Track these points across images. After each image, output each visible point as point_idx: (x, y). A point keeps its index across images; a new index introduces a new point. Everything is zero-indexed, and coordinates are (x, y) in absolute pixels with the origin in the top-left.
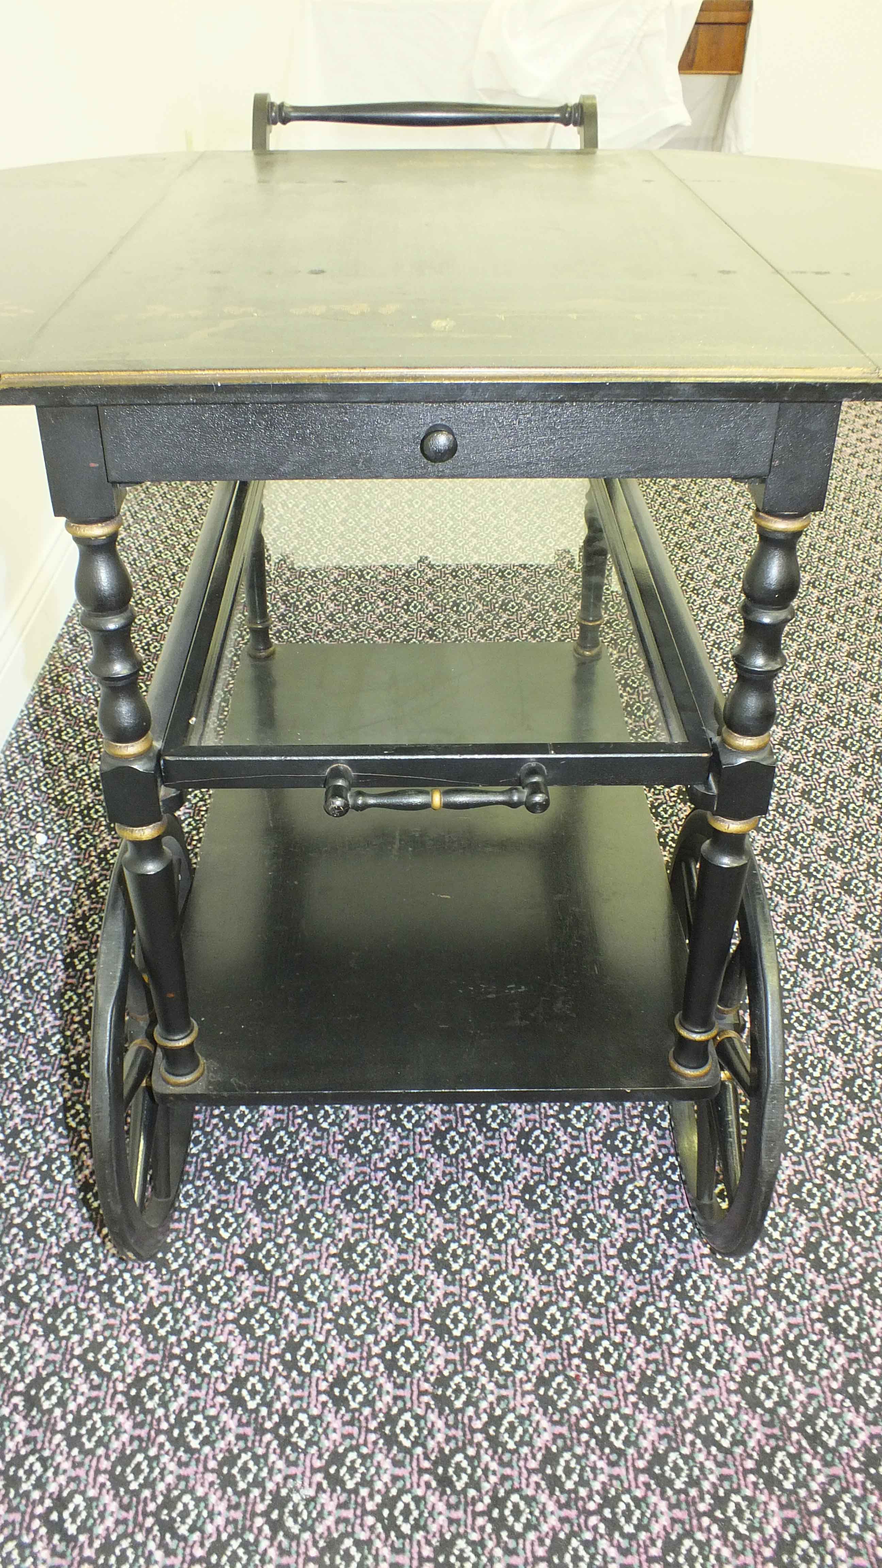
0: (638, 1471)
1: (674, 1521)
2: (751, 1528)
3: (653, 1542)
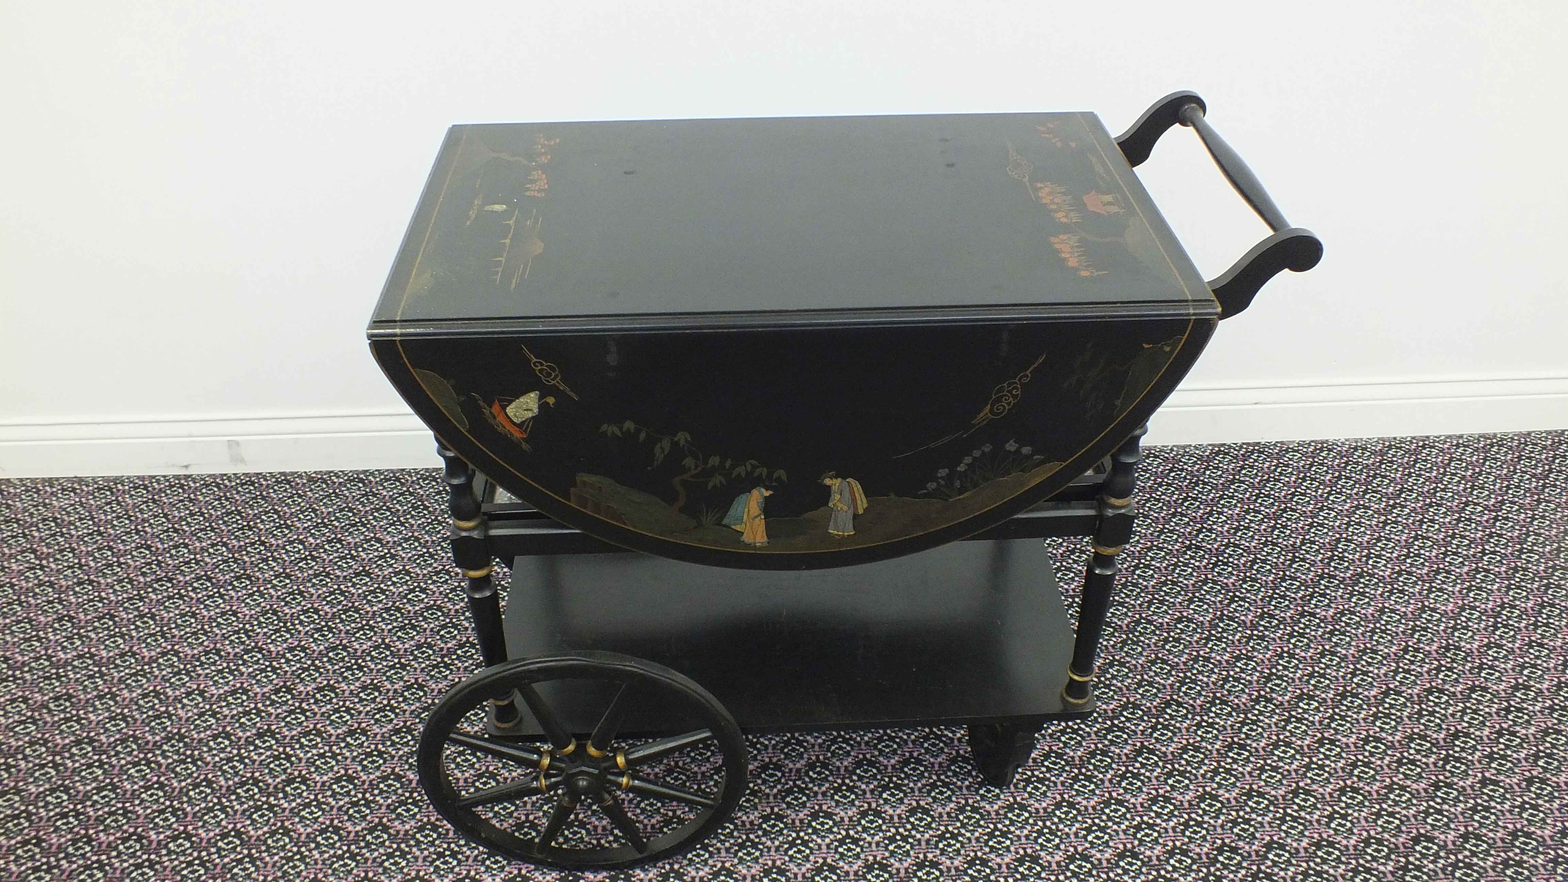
0: (381, 819)
1: (349, 833)
2: (335, 870)
3: (341, 822)
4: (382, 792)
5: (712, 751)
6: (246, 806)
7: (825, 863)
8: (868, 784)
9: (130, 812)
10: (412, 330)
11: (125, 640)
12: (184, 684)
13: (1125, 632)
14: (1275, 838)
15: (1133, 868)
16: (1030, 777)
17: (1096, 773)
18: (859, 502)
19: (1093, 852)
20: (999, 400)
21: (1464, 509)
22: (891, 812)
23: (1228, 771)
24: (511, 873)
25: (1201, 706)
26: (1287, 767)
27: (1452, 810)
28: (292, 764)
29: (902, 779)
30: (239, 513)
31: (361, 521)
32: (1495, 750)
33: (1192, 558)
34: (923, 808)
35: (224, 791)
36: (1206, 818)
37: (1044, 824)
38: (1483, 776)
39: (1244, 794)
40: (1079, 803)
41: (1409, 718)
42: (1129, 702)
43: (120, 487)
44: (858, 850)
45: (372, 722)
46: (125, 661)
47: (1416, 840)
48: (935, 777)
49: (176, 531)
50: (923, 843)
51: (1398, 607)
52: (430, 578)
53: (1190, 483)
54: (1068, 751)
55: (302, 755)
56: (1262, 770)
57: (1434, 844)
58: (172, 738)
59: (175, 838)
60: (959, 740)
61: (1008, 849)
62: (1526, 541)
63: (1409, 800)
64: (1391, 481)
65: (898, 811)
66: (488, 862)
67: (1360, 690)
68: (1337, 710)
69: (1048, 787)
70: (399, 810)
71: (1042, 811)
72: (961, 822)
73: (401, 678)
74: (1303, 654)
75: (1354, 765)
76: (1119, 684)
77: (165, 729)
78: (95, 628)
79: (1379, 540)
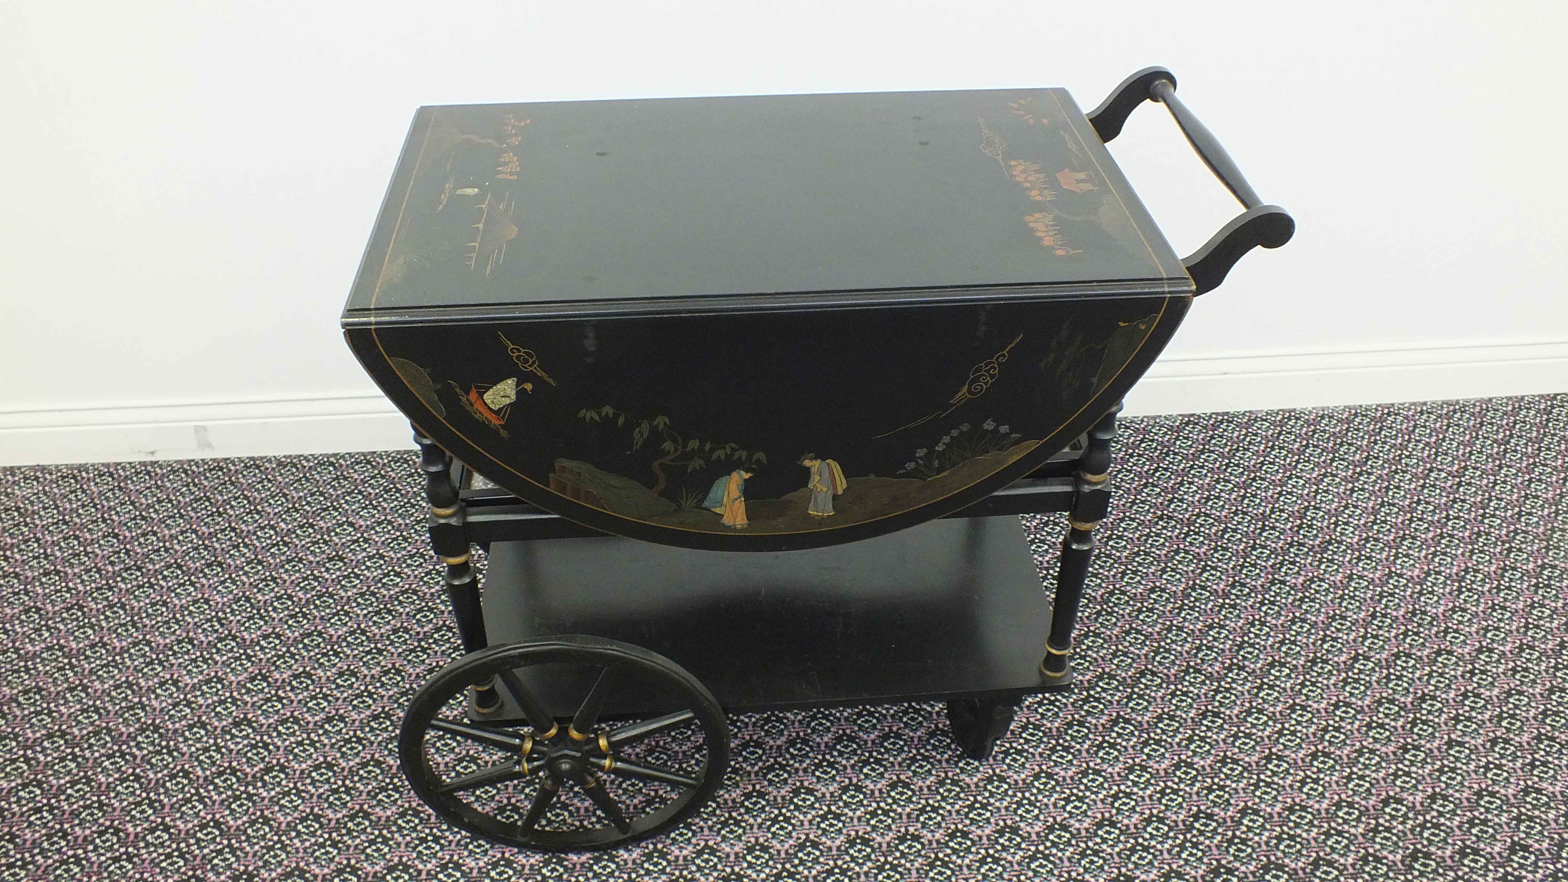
0: (362, 805)
1: (330, 820)
2: (317, 858)
3: (322, 810)
4: (361, 778)
5: (693, 730)
6: (224, 796)
7: (807, 839)
8: (848, 759)
9: (106, 805)
10: (387, 319)
11: (94, 631)
12: (157, 675)
13: (1099, 603)
14: (1250, 804)
15: (1112, 837)
16: (1008, 749)
17: (1073, 744)
18: (838, 483)
19: (1072, 822)
20: (976, 380)
21: (1428, 475)
22: (872, 786)
23: (1202, 739)
24: (494, 856)
25: (1175, 675)
26: (1260, 734)
27: (1420, 772)
28: (270, 752)
29: (882, 754)
30: (208, 499)
31: (332, 505)
32: (1461, 712)
33: (1164, 528)
34: (903, 782)
35: (201, 781)
36: (1182, 786)
37: (1023, 795)
38: (1449, 737)
39: (1219, 761)
40: (1057, 774)
41: (1378, 682)
42: (1104, 672)
43: (84, 474)
44: (840, 825)
45: (350, 708)
46: (96, 652)
47: (1386, 802)
48: (914, 751)
49: (144, 518)
50: (904, 817)
51: (1366, 573)
52: (405, 562)
53: (1161, 453)
54: (1045, 722)
55: (279, 743)
56: (1236, 737)
57: (1403, 805)
58: (147, 729)
59: (152, 831)
60: (938, 713)
61: (988, 821)
62: (1488, 506)
63: (1379, 763)
64: (1357, 449)
65: (879, 786)
66: (471, 847)
67: (1330, 656)
68: (1308, 677)
69: (1026, 758)
70: (380, 796)
71: (1020, 782)
72: (942, 795)
73: (378, 664)
74: (1274, 622)
75: (1325, 730)
76: (1095, 655)
77: (139, 720)
78: (63, 619)
79: (1346, 507)
